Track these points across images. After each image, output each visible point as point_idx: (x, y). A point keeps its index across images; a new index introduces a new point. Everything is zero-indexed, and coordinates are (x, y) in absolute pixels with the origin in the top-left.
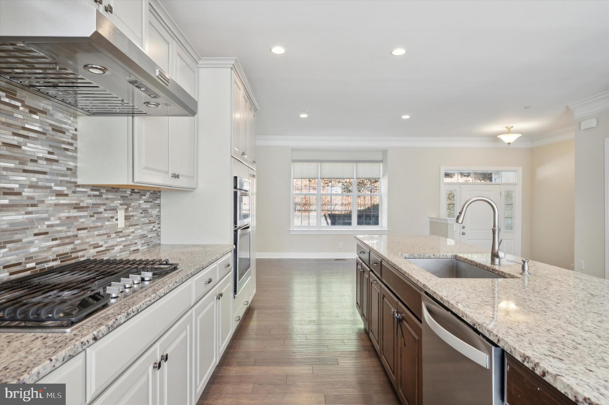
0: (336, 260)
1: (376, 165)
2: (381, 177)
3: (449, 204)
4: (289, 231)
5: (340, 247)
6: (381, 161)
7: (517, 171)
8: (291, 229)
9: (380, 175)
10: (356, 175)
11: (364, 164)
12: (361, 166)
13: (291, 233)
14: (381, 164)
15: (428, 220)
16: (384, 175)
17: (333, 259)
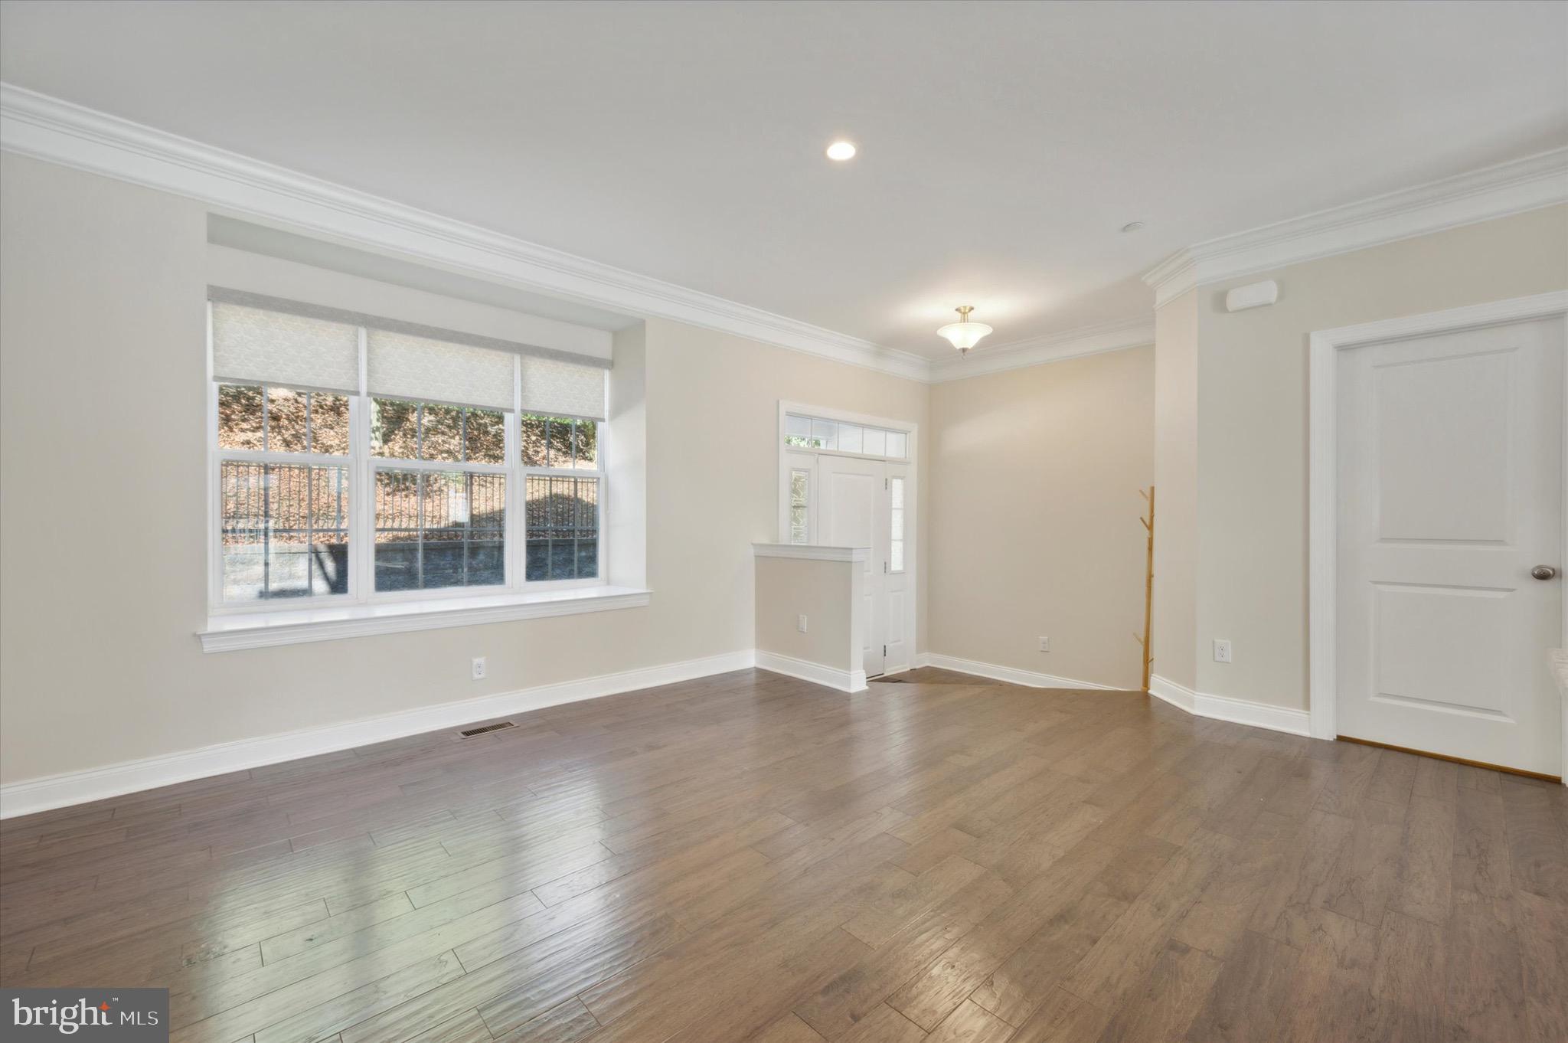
0: (471, 732)
1: (589, 374)
2: (606, 415)
3: (794, 507)
4: (199, 637)
5: (476, 676)
6: (609, 364)
7: (910, 432)
8: (212, 626)
9: (603, 410)
10: (524, 398)
11: (549, 364)
12: (540, 370)
13: (208, 647)
14: (607, 374)
15: (752, 551)
16: (617, 411)
17: (452, 731)
